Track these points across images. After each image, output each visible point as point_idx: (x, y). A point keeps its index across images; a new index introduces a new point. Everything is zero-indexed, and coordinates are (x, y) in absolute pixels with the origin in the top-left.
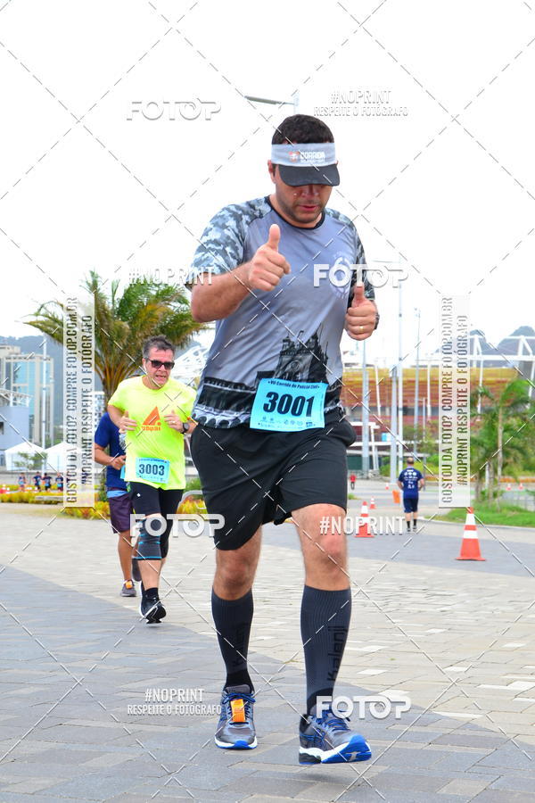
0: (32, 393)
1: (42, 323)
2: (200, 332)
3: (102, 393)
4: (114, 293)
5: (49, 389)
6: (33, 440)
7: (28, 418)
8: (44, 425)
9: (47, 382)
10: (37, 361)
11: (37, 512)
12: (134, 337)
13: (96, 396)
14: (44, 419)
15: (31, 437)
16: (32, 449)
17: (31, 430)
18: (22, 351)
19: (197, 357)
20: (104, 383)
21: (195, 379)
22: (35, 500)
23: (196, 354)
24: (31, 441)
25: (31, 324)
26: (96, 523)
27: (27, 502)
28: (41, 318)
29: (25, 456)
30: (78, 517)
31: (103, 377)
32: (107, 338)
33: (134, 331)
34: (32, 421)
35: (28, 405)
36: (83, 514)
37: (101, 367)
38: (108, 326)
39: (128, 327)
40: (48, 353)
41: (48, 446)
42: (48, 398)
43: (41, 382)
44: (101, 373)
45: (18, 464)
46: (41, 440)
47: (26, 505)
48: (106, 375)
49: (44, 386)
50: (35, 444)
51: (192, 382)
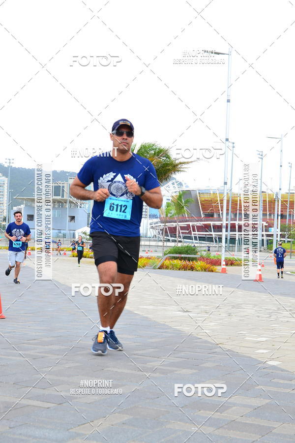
17: (88, 220)
19: (174, 186)
35: (87, 208)
51: (171, 198)
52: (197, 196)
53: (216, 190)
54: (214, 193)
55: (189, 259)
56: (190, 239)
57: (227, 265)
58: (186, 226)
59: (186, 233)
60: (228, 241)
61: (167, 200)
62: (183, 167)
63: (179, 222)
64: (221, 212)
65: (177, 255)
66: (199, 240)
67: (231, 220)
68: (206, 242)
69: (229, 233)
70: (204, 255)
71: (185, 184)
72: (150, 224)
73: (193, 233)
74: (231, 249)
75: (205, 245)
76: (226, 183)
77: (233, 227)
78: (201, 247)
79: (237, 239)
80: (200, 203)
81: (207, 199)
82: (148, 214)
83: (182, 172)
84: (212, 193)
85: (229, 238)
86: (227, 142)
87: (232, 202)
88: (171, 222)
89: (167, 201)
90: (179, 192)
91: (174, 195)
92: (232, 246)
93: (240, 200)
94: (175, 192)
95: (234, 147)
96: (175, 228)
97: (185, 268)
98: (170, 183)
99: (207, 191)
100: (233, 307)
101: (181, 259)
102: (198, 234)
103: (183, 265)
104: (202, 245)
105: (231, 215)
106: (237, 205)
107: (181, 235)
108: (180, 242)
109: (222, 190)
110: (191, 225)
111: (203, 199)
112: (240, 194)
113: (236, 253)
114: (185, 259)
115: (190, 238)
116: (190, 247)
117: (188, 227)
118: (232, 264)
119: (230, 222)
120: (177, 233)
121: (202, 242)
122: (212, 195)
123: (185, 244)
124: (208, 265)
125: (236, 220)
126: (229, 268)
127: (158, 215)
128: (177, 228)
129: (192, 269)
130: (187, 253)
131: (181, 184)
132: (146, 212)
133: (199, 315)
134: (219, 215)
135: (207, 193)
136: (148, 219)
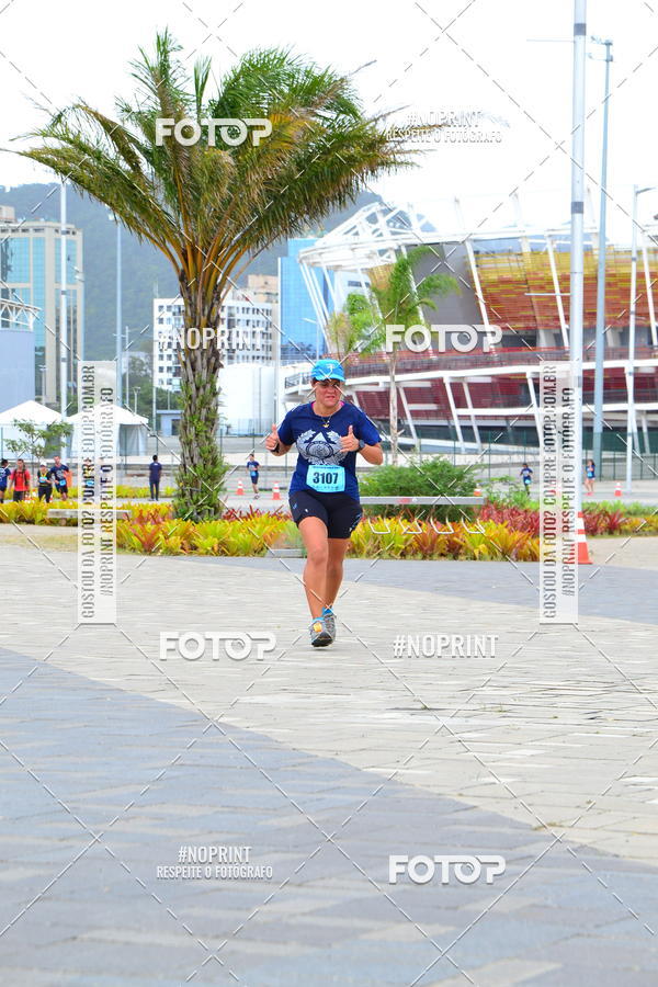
0: (41, 302)
1: (56, 152)
2: (380, 171)
3: (181, 302)
4: (200, 89)
5: (75, 292)
6: (43, 397)
7: (32, 353)
8: (64, 366)
9: (70, 280)
10: (48, 234)
11: (52, 539)
12: (243, 182)
13: (169, 308)
14: (64, 354)
15: (39, 392)
16: (43, 416)
17: (39, 377)
18: (18, 215)
19: (374, 227)
20: (183, 277)
21: (370, 272)
22: (49, 516)
23: (372, 219)
24: (38, 400)
25: (34, 155)
26: (169, 561)
27: (31, 522)
28: (55, 144)
29: (28, 428)
30: (134, 550)
31: (181, 267)
32: (187, 186)
33: (242, 170)
34: (40, 360)
35: (31, 327)
36: (143, 544)
37: (176, 244)
38: (189, 159)
39: (230, 160)
40: (68, 221)
41: (72, 411)
42: (72, 311)
43: (58, 280)
44: (178, 260)
45: (13, 446)
46: (58, 398)
47: (31, 526)
48: (186, 260)
49: (64, 288)
50: (48, 405)
51: (364, 279)
52: (466, 264)
53: (542, 237)
54: (534, 252)
55: (441, 514)
56: (448, 438)
57: (591, 531)
58: (428, 384)
59: (427, 414)
60: (597, 441)
61: (352, 284)
62: (406, 146)
63: (398, 371)
64: (564, 326)
65: (396, 500)
66: (484, 440)
67: (607, 357)
68: (511, 448)
69: (601, 409)
70: (502, 497)
71: (420, 217)
72: (288, 384)
73: (456, 412)
74: (608, 470)
75: (505, 458)
76: (577, 207)
77: (614, 386)
78: (490, 466)
79: (632, 427)
80: (480, 294)
81: (507, 276)
82: (278, 342)
83: (401, 170)
84: (526, 249)
85: (598, 429)
86: (580, 39)
87: (608, 285)
88: (368, 373)
89: (352, 289)
90: (398, 252)
91: (379, 262)
92: (614, 460)
93: (641, 276)
94: (382, 252)
95: (609, 60)
96: (384, 396)
97: (424, 549)
98: (359, 218)
99: (509, 245)
100: (610, 687)
101: (409, 513)
102: (477, 417)
103: (416, 539)
104: (495, 459)
105: (604, 335)
106: (626, 293)
107: (410, 422)
108: (406, 448)
109: (566, 238)
110: (447, 382)
111: (494, 277)
112: (639, 253)
113: (628, 486)
114: (425, 513)
115: (446, 433)
116: (445, 465)
117: (435, 392)
118: (613, 528)
119: (601, 365)
120: (393, 413)
121: (494, 447)
122: (528, 259)
123: (425, 457)
124: (517, 535)
125: (624, 356)
126: (601, 545)
127: (318, 346)
128: (393, 395)
129: (454, 550)
130: (431, 490)
131: (401, 220)
132: (270, 336)
133: (473, 721)
134: (558, 338)
135: (510, 252)
136: (279, 361)
